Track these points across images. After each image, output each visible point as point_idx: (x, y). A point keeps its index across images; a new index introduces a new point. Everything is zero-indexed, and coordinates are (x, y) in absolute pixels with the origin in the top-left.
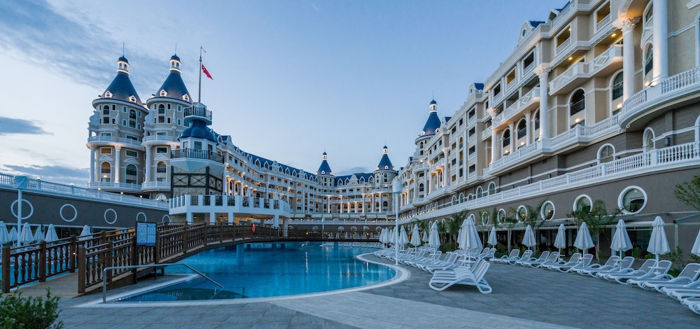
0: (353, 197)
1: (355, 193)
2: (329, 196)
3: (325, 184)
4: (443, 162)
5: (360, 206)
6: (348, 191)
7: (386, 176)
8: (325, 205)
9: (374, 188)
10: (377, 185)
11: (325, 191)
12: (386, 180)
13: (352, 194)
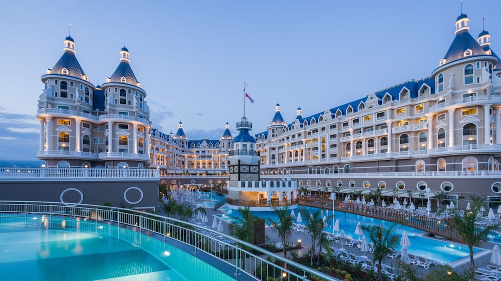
0: (204, 157)
1: (206, 154)
2: (186, 155)
3: (183, 146)
4: (303, 147)
5: (210, 164)
6: (200, 152)
7: (229, 144)
8: (183, 162)
9: (220, 151)
10: (223, 149)
11: (183, 151)
12: (229, 146)
13: (203, 154)
